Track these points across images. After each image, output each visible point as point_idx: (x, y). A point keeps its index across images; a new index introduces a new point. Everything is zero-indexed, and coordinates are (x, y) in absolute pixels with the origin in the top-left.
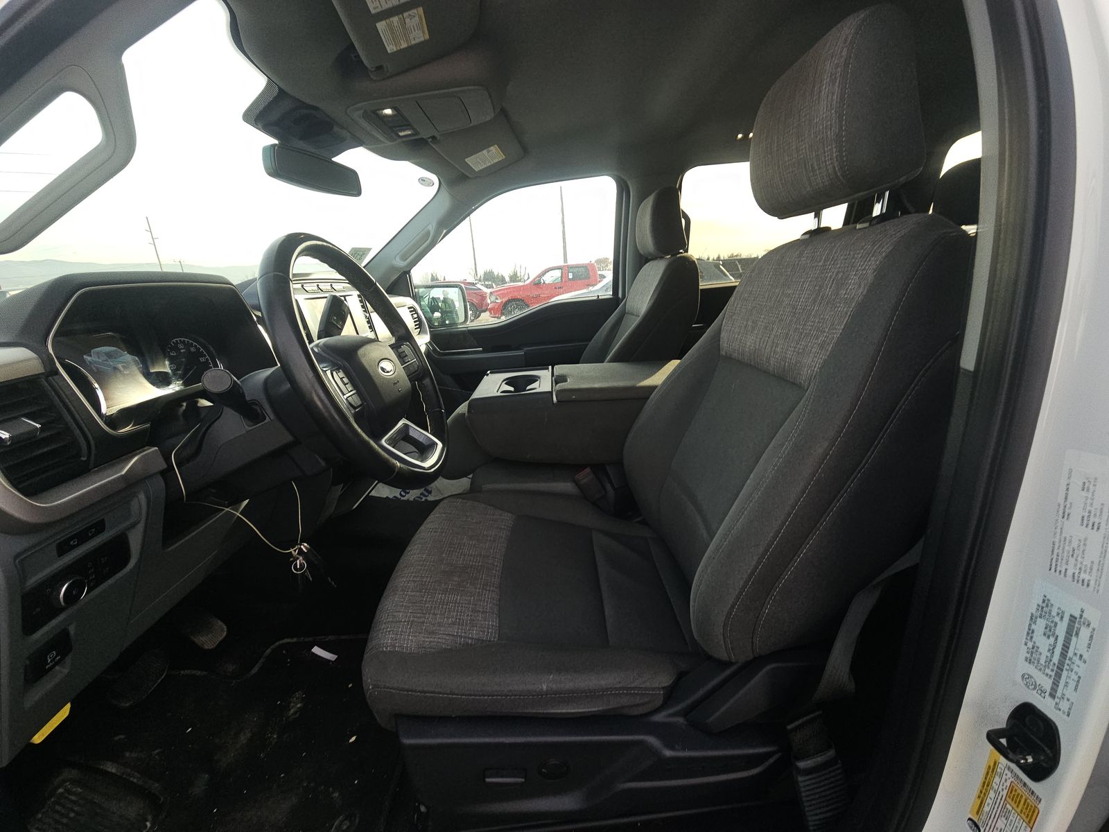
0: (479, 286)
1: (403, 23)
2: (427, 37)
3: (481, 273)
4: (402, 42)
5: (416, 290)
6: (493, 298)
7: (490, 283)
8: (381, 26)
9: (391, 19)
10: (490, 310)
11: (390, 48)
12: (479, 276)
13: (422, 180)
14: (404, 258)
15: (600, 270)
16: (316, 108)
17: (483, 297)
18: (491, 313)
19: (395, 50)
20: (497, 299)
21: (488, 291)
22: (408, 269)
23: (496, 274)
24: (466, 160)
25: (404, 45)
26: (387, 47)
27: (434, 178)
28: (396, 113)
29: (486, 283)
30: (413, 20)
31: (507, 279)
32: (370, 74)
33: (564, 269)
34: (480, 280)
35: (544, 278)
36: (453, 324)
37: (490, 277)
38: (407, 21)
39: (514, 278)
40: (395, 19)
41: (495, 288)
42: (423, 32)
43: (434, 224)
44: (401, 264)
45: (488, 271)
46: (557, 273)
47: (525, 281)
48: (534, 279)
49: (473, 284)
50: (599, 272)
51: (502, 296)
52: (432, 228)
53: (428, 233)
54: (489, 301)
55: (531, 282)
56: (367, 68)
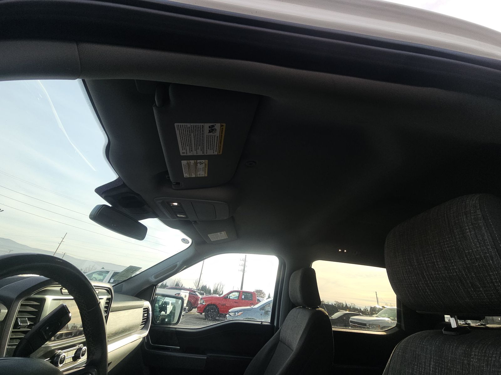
0: (197, 293)
1: (196, 164)
2: (206, 175)
3: (200, 286)
4: (193, 174)
5: (156, 296)
6: (202, 301)
7: (203, 292)
8: (184, 162)
9: (190, 161)
10: (198, 308)
11: (186, 175)
12: (199, 288)
13: (184, 240)
14: (156, 277)
15: (257, 297)
16: (138, 195)
17: (197, 299)
18: (198, 310)
19: (188, 177)
20: (203, 302)
21: (200, 296)
22: (156, 284)
23: (207, 288)
24: (208, 235)
25: (193, 176)
26: (184, 174)
27: (190, 241)
28: (179, 206)
29: (201, 292)
30: (201, 165)
31: (212, 292)
32: (172, 185)
33: (241, 293)
34: (199, 290)
35: (231, 295)
36: (169, 323)
37: (204, 289)
38: (198, 165)
39: (216, 292)
40: (192, 162)
41: (205, 296)
42: (205, 173)
43: (181, 262)
44: (153, 279)
45: (204, 285)
46: (237, 294)
47: (220, 295)
48: (226, 295)
49: (195, 292)
50: (257, 298)
51: (206, 301)
52: (179, 264)
53: (176, 266)
54: (199, 303)
55: (224, 296)
56: (171, 182)
